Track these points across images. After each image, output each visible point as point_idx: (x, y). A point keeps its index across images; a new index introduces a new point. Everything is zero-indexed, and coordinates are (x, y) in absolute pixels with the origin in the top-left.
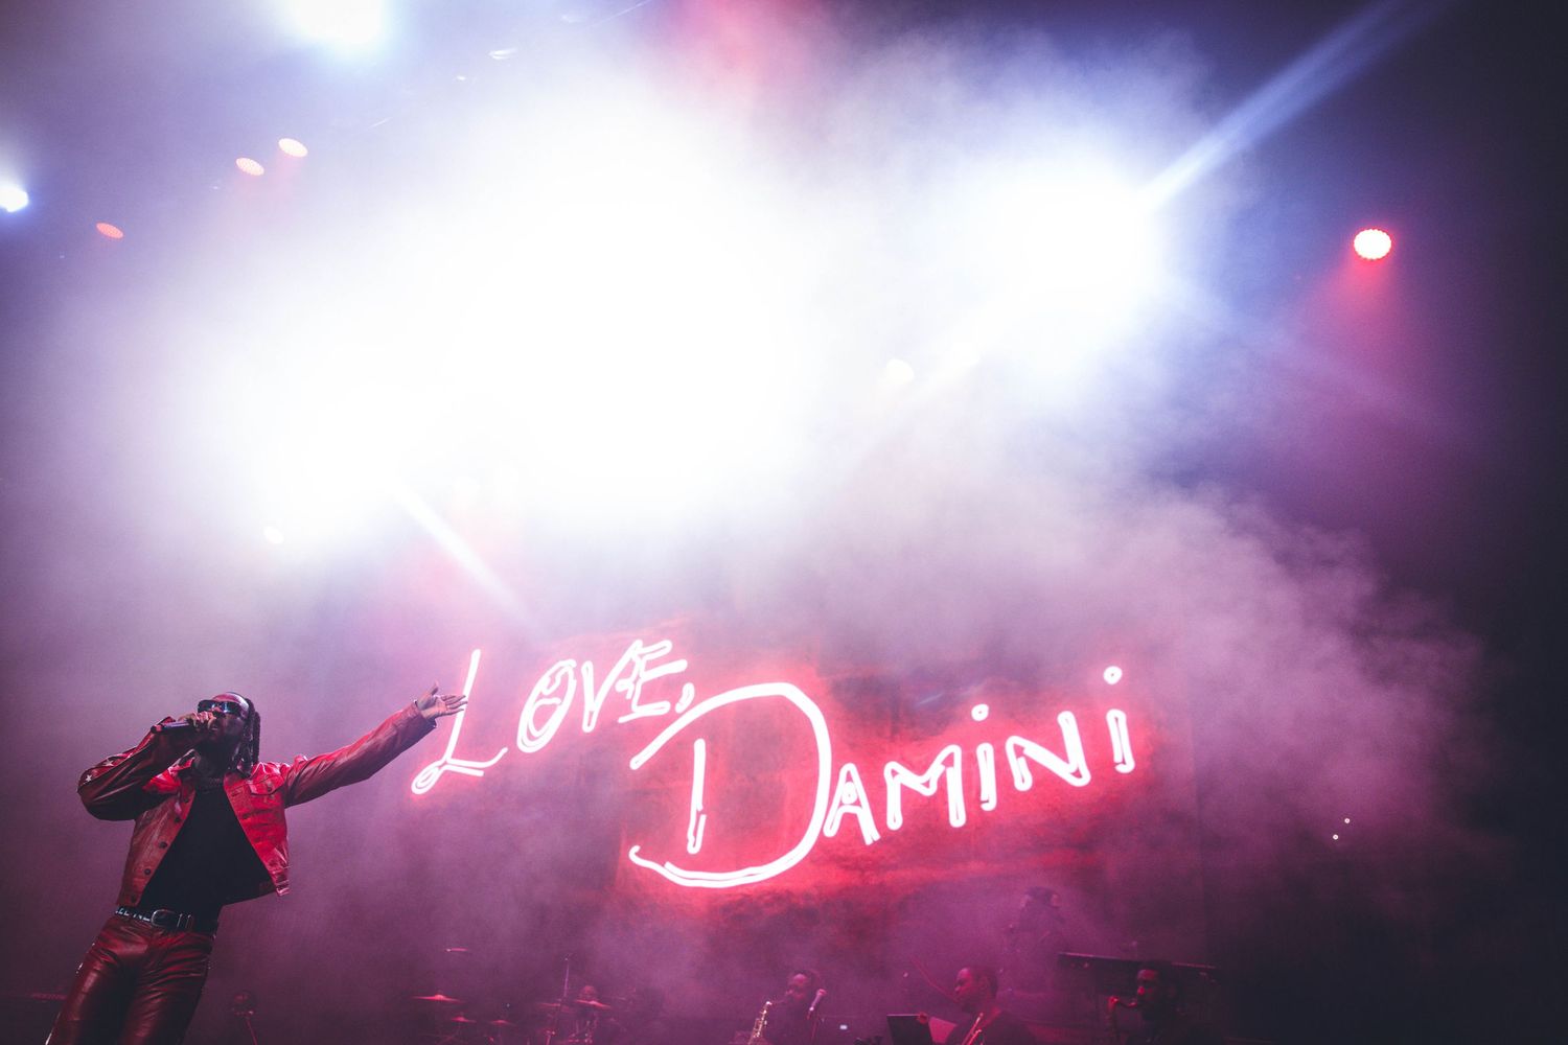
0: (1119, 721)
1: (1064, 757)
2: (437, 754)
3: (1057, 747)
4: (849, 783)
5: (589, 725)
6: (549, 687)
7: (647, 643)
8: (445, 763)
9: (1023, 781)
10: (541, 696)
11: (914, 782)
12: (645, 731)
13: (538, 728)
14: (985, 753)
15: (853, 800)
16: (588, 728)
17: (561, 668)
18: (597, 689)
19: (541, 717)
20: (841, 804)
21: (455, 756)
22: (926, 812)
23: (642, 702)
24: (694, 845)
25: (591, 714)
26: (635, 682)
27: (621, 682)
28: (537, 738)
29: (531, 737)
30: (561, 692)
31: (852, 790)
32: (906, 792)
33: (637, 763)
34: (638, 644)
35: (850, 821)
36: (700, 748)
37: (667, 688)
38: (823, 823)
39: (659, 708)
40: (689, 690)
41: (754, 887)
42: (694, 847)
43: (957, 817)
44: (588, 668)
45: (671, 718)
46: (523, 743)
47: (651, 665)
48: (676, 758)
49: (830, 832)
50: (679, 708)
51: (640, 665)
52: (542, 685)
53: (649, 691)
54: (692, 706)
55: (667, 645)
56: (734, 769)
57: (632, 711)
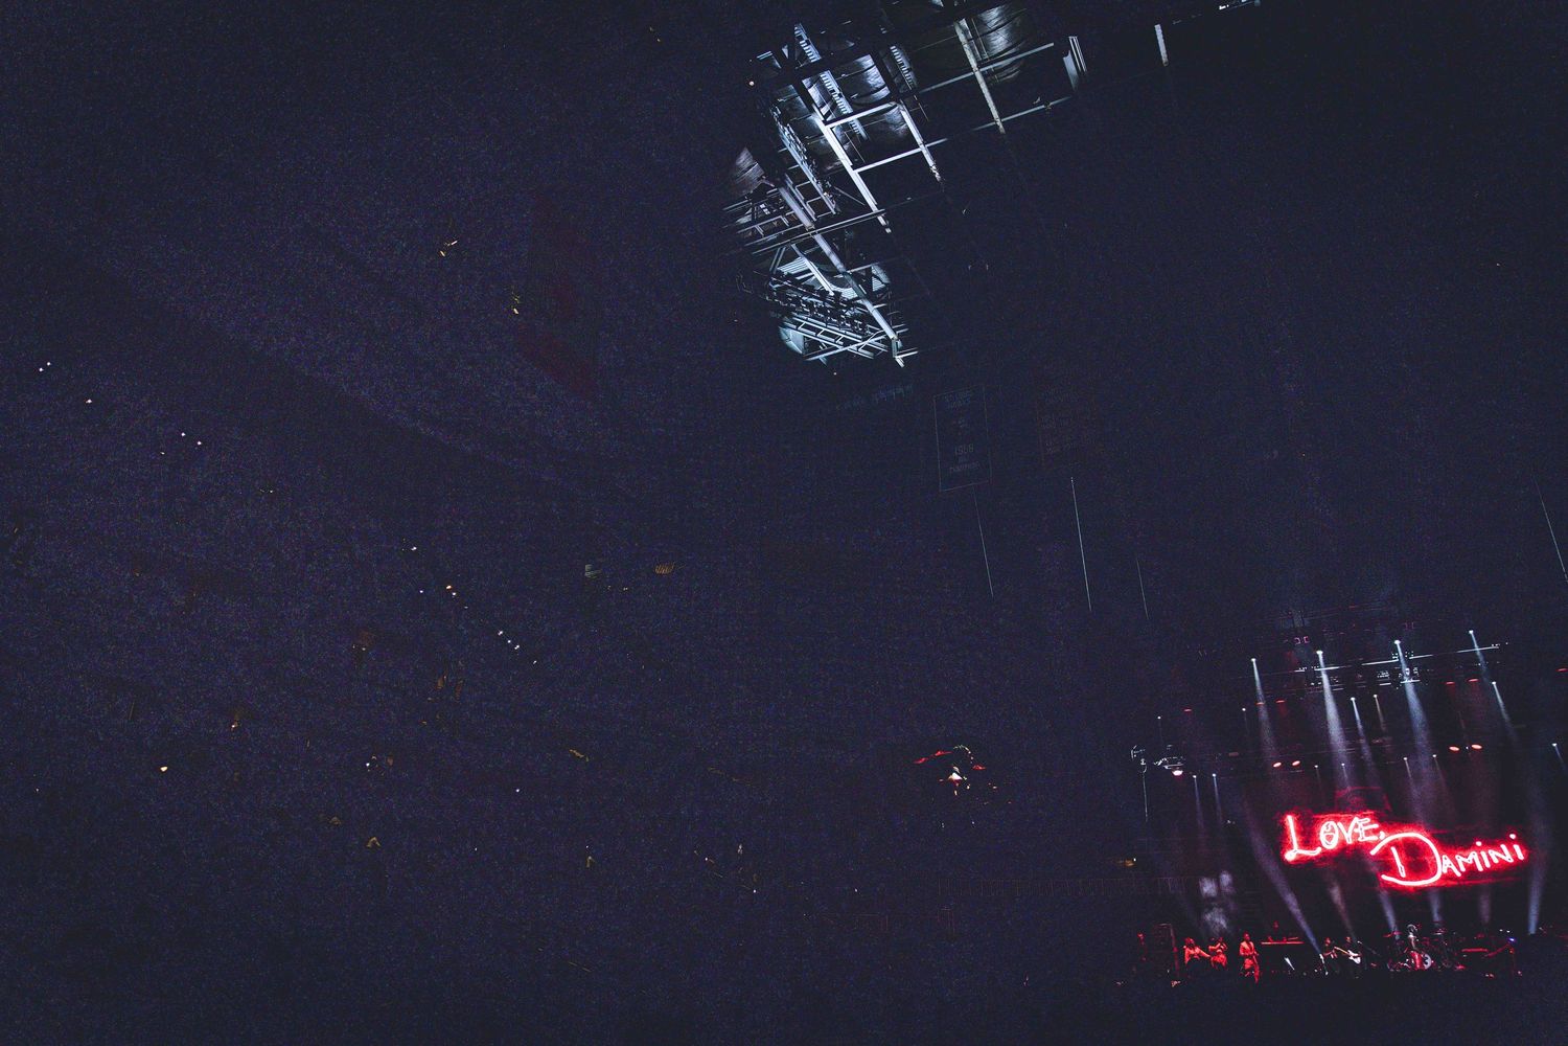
0: (1518, 847)
1: (1505, 855)
3: (1502, 852)
4: (1445, 859)
6: (1326, 829)
9: (1497, 861)
11: (1466, 860)
12: (1371, 845)
14: (1483, 854)
15: (1449, 864)
16: (1349, 842)
20: (1445, 865)
22: (1471, 868)
25: (1349, 839)
26: (1361, 830)
27: (1356, 830)
30: (1333, 831)
31: (1447, 861)
32: (1465, 864)
33: (1372, 853)
34: (1358, 820)
36: (1393, 850)
37: (1376, 832)
40: (1382, 833)
41: (1429, 886)
42: (1403, 875)
43: (1480, 869)
45: (1380, 841)
47: (1366, 825)
50: (1381, 838)
52: (1324, 829)
53: (1368, 833)
54: (1385, 838)
55: (1368, 820)
56: (1408, 855)
57: (1363, 838)
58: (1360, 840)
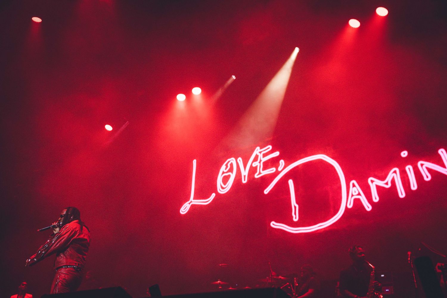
1: (443, 166)
2: (187, 199)
3: (440, 163)
4: (354, 188)
5: (245, 180)
6: (226, 169)
7: (261, 148)
8: (191, 202)
9: (427, 177)
10: (223, 173)
13: (225, 184)
15: (357, 193)
16: (244, 181)
17: (229, 162)
18: (245, 167)
19: (226, 179)
20: (352, 196)
21: (194, 199)
22: (388, 194)
23: (265, 168)
24: (296, 218)
25: (245, 176)
26: (260, 162)
27: (254, 163)
28: (226, 188)
29: (223, 188)
31: (356, 190)
32: (378, 187)
33: (266, 191)
34: (258, 148)
35: (357, 202)
36: (291, 182)
38: (346, 203)
39: (272, 170)
40: (282, 162)
41: (323, 230)
42: (296, 219)
43: (402, 194)
44: (240, 160)
45: (277, 173)
46: (220, 190)
47: (264, 155)
49: (350, 206)
50: (280, 169)
51: (260, 156)
52: (223, 168)
54: (284, 168)
55: (269, 147)
56: (306, 188)
57: (261, 173)
58: (256, 176)
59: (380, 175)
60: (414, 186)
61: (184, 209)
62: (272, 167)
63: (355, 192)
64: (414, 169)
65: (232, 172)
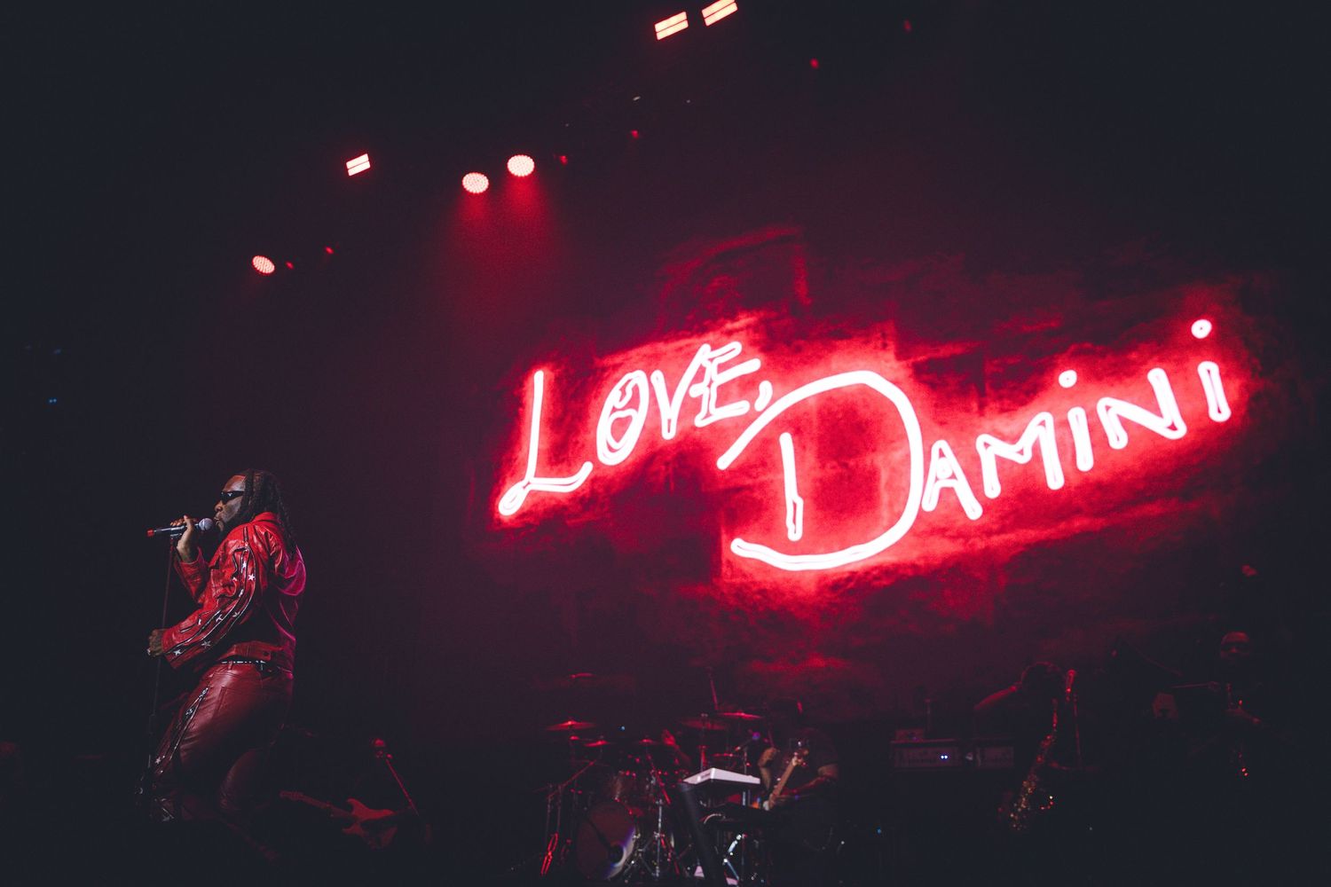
0: (1212, 372)
1: (1157, 411)
2: (518, 475)
3: (1152, 405)
4: (943, 459)
5: (669, 431)
6: (621, 400)
7: (714, 347)
8: (529, 483)
9: (1118, 440)
10: (614, 410)
11: (1009, 451)
12: (724, 433)
13: (618, 440)
14: (1077, 417)
15: (949, 474)
16: (669, 434)
17: (629, 381)
18: (671, 394)
19: (620, 427)
20: (937, 479)
21: (537, 475)
22: (1023, 477)
23: (719, 404)
25: (669, 421)
26: (709, 386)
27: (695, 387)
28: (620, 449)
29: (611, 449)
30: (634, 403)
31: (946, 465)
32: (1001, 462)
33: (724, 462)
34: (706, 348)
35: (947, 493)
36: (786, 442)
37: (748, 385)
38: (921, 497)
39: (738, 408)
40: (766, 388)
41: (862, 565)
42: (795, 532)
43: (1055, 480)
44: (658, 376)
45: (752, 416)
46: (604, 455)
47: (722, 368)
48: (763, 454)
49: (930, 505)
50: (759, 405)
52: (613, 398)
53: (725, 395)
54: (772, 403)
55: (735, 347)
56: (822, 457)
57: (711, 414)
58: (700, 421)
59: (1006, 430)
60: (1085, 462)
61: (511, 503)
62: (740, 397)
63: (944, 471)
64: (1088, 416)
65: (636, 408)
